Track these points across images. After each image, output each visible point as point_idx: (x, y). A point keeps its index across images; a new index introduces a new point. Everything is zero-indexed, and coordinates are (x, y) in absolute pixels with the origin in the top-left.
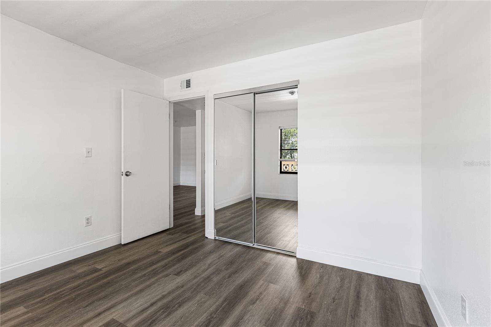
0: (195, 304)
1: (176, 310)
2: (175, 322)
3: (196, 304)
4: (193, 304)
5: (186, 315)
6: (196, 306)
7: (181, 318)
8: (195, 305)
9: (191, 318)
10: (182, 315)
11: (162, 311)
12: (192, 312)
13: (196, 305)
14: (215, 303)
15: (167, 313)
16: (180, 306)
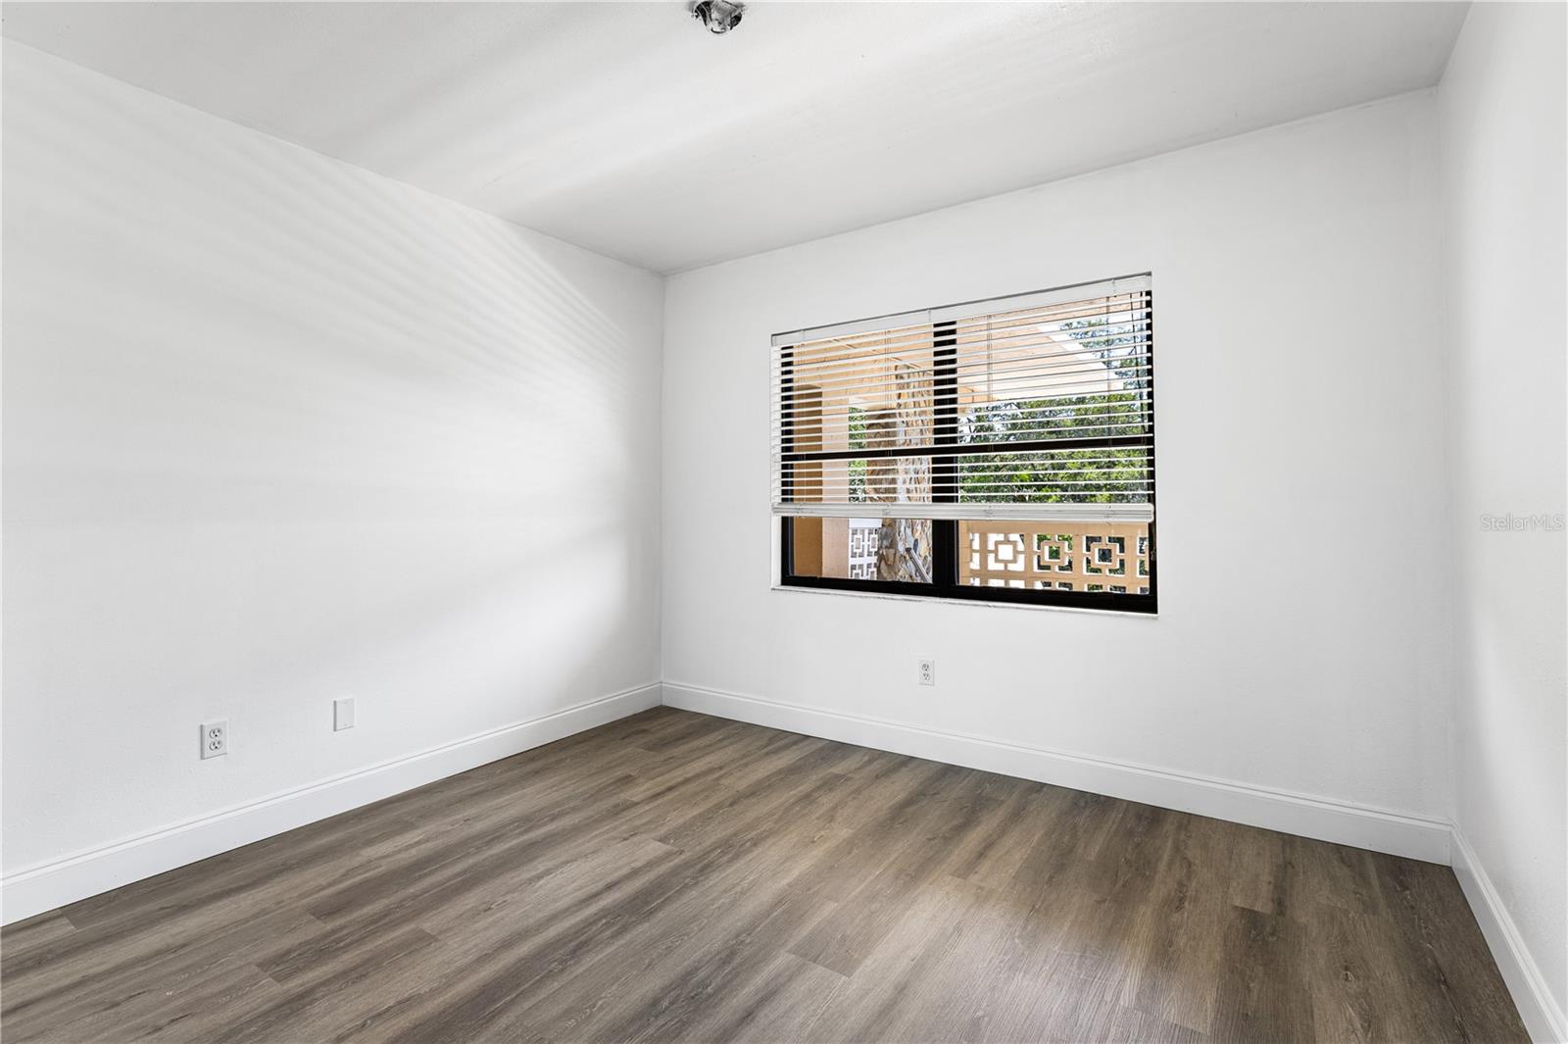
0: (601, 1008)
1: (667, 989)
2: (666, 955)
3: (601, 1005)
4: (607, 1010)
5: (635, 972)
6: (600, 999)
7: (650, 964)
8: (605, 1002)
9: (622, 962)
10: (648, 971)
11: (709, 990)
12: (617, 978)
13: (600, 1003)
14: (536, 1006)
15: (692, 981)
16: (655, 1002)
